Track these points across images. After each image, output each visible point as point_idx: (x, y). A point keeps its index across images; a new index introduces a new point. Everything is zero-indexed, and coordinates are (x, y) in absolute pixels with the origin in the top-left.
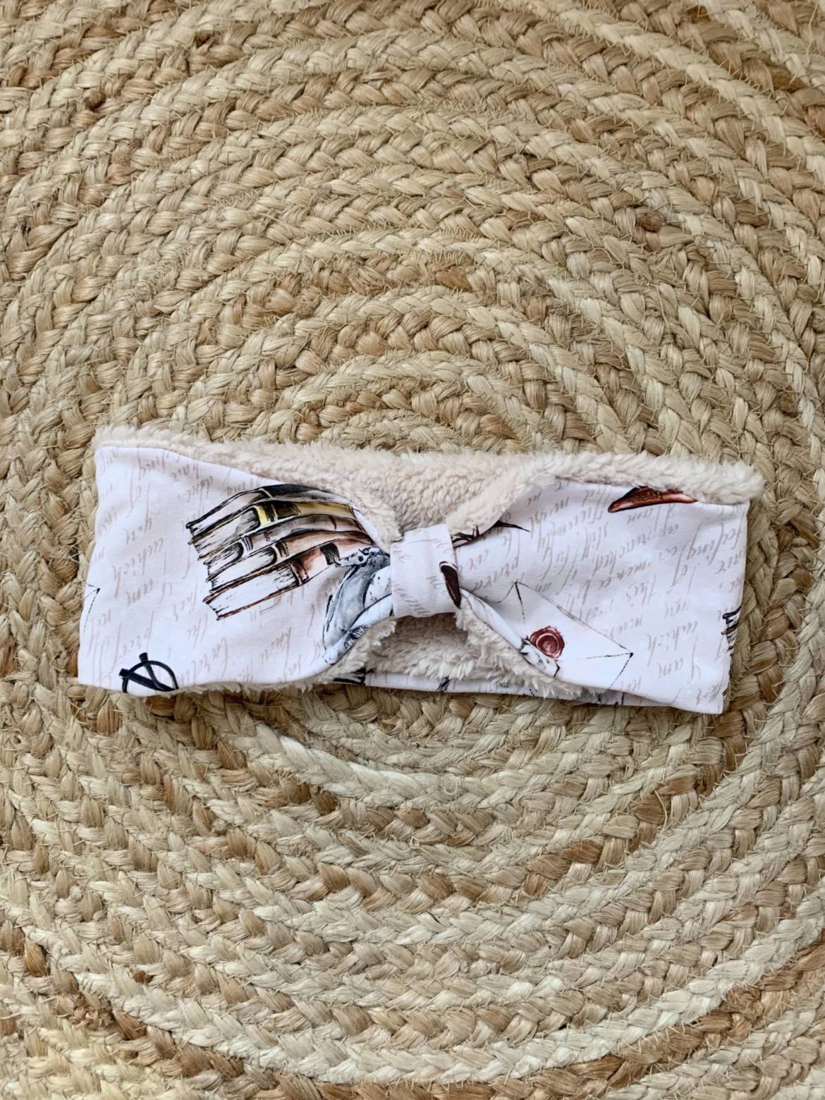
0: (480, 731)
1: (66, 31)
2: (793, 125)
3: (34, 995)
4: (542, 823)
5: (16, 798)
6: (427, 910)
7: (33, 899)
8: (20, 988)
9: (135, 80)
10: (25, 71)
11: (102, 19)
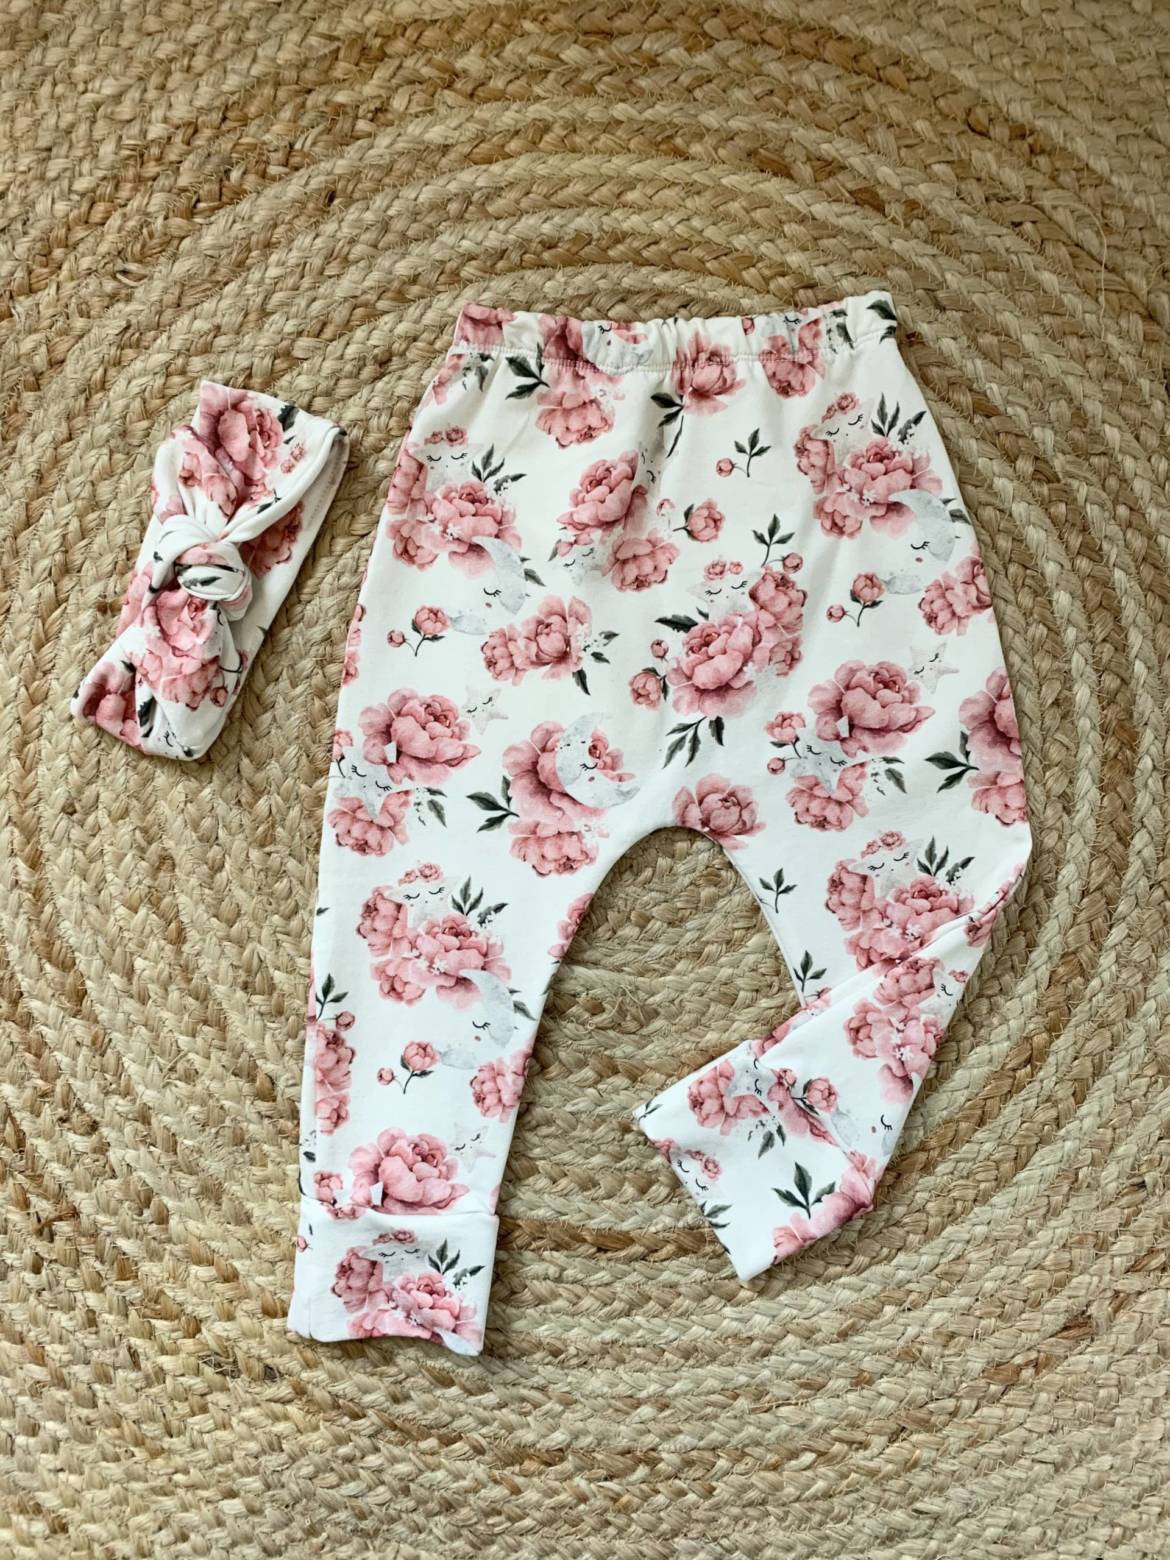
0: (654, 940)
1: (364, 292)
2: (987, 448)
3: (261, 1116)
4: (697, 1023)
5: (264, 951)
6: (594, 1084)
7: (268, 1038)
8: (251, 1108)
9: (419, 344)
10: (324, 324)
11: (396, 284)
